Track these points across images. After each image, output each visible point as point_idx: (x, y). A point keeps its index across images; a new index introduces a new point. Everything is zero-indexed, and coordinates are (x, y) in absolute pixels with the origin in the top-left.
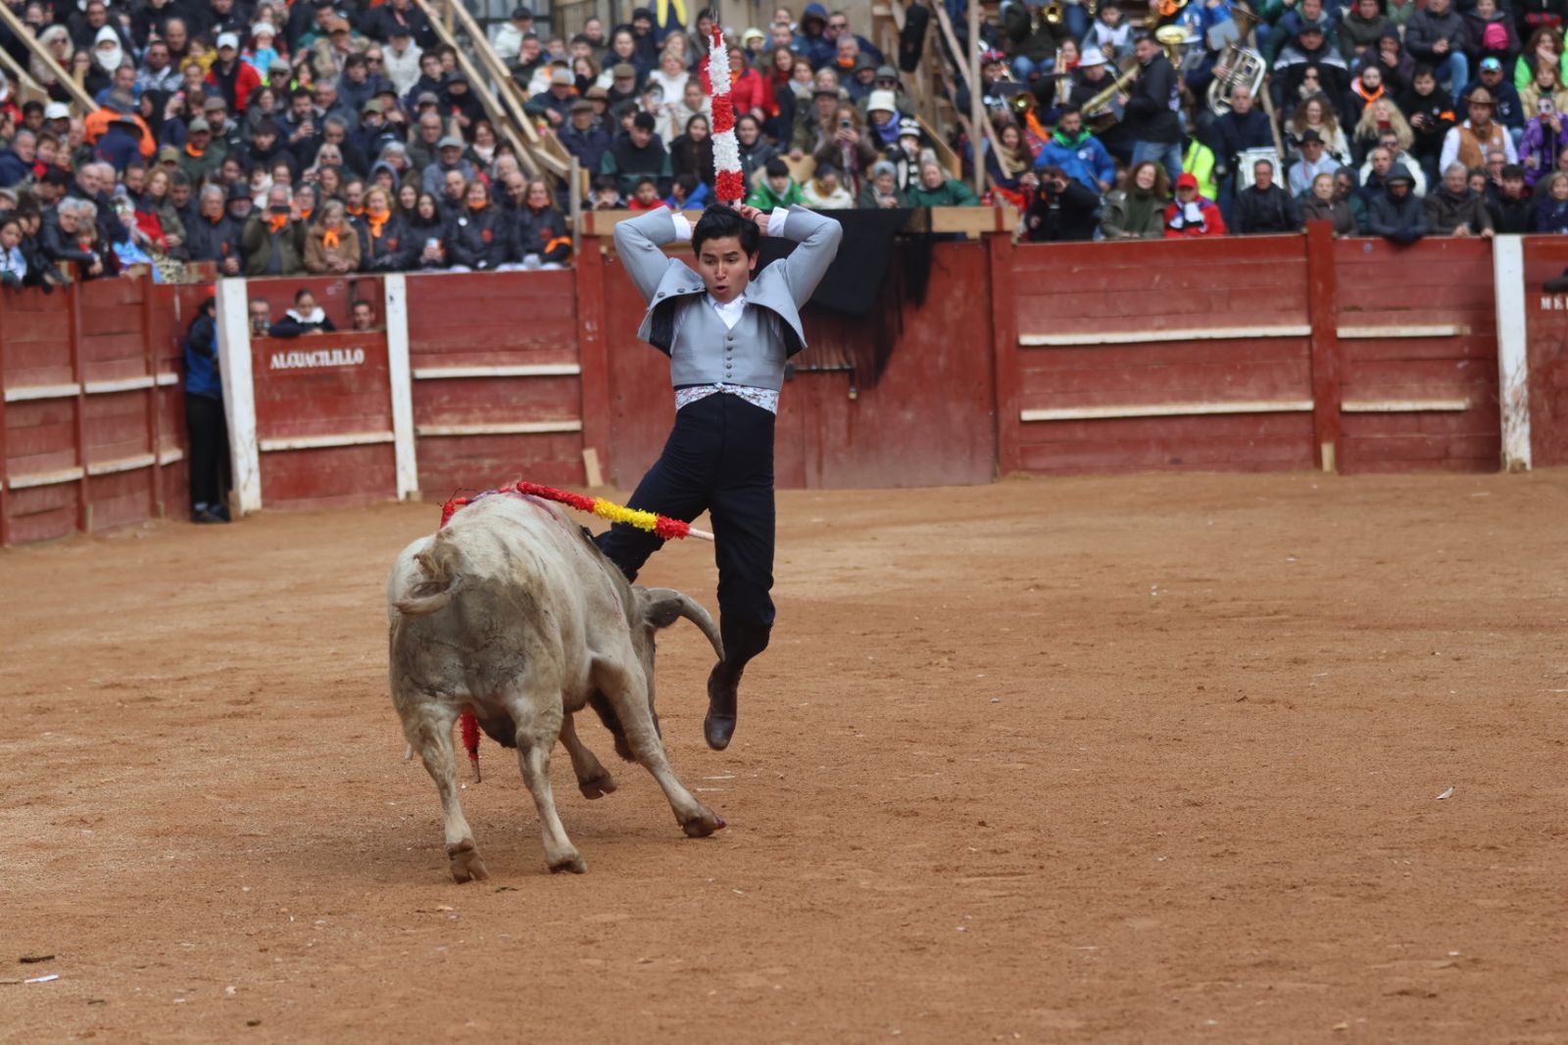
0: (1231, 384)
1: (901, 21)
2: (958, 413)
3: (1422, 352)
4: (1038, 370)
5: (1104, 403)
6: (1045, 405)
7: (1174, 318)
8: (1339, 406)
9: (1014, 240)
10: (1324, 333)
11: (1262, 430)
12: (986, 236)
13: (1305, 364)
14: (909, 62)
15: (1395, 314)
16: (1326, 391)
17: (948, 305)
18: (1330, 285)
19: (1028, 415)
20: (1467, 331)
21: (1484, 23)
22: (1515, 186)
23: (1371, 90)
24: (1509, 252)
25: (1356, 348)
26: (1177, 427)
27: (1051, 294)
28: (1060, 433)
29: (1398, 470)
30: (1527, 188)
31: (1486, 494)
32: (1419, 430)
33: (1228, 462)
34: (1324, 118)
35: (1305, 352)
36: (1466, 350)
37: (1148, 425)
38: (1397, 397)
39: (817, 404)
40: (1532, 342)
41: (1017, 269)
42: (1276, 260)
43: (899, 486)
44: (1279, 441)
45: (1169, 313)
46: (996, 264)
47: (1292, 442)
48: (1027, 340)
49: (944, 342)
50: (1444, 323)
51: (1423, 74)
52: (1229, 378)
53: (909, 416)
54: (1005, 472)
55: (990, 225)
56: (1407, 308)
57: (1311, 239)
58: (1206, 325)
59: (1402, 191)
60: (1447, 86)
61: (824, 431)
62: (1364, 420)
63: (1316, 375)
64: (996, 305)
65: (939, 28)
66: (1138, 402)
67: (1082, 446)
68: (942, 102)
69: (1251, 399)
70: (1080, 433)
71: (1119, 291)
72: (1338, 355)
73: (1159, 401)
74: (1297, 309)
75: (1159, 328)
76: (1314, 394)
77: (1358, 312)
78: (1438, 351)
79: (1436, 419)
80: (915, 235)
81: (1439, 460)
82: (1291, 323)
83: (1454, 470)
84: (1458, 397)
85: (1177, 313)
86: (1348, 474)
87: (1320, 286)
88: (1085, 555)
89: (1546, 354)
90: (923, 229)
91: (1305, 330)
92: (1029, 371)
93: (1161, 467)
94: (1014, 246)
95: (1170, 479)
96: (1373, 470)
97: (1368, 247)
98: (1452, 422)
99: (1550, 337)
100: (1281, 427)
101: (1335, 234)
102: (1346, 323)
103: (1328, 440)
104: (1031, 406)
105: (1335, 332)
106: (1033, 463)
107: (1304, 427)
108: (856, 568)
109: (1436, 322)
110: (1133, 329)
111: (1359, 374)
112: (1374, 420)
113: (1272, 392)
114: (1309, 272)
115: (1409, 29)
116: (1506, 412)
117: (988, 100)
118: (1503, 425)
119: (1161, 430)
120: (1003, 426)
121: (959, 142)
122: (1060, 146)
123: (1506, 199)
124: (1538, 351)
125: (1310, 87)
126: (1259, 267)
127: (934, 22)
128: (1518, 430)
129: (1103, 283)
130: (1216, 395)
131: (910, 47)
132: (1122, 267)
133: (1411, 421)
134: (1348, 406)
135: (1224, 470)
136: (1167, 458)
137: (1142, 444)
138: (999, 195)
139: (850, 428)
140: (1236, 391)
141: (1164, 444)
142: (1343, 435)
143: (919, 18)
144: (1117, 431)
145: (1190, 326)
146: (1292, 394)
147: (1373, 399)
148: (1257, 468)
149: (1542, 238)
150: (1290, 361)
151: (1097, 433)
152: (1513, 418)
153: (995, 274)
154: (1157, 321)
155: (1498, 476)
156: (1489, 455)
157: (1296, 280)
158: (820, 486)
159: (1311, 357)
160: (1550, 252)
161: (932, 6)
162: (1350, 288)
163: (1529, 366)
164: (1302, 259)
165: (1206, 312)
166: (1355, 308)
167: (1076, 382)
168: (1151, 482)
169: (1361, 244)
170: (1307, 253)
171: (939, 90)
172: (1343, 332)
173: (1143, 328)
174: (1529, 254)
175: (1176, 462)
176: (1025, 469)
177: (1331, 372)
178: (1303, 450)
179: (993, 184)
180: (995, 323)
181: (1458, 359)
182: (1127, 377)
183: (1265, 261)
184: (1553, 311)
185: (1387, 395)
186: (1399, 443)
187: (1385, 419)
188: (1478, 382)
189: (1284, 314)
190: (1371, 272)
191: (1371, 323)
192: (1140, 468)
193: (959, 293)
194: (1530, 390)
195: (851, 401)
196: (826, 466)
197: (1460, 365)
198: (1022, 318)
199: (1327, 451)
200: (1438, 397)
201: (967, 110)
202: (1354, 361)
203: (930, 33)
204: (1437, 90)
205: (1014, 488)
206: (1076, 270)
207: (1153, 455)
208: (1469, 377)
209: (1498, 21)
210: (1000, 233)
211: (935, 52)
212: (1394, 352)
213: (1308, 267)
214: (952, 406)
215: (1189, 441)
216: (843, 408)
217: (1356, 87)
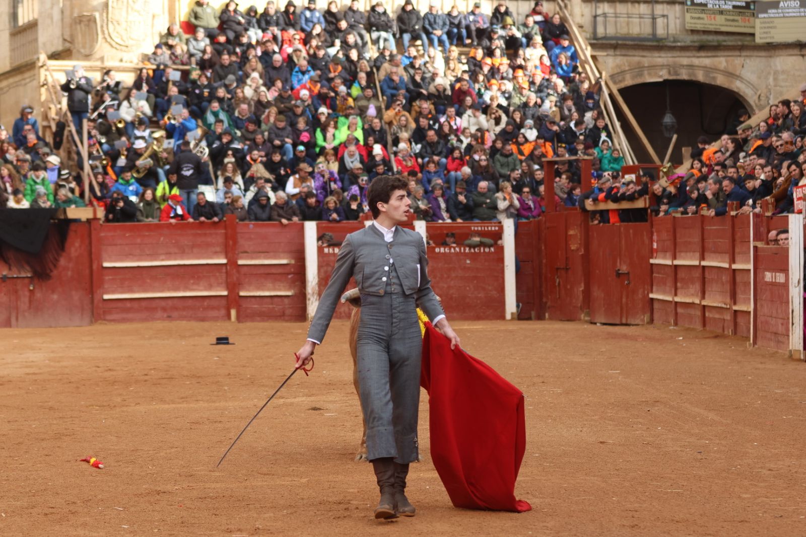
0: (193, 284)
1: (54, 128)
2: (77, 296)
3: (274, 271)
4: (110, 277)
5: (138, 292)
6: (113, 292)
7: (169, 255)
8: (238, 293)
9: (101, 222)
10: (232, 263)
11: (205, 304)
12: (89, 221)
13: (224, 276)
14: (57, 145)
15: (263, 255)
16: (233, 287)
17: (73, 250)
18: (235, 242)
19: (106, 297)
20: (293, 262)
21: (301, 132)
22: (312, 201)
23: (255, 161)
24: (311, 228)
25: (245, 268)
26: (170, 302)
27: (116, 245)
28: (120, 305)
29: (263, 321)
30: (318, 201)
31: (300, 331)
32: (272, 304)
33: (191, 317)
34: (234, 171)
35: (224, 270)
36: (292, 270)
37: (157, 301)
38: (263, 290)
39: (16, 292)
40: (320, 267)
41: (102, 234)
42: (213, 231)
43: (51, 327)
44: (213, 308)
45: (167, 254)
46: (93, 232)
47: (217, 308)
48: (106, 264)
49: (71, 265)
50: (283, 258)
51: (275, 153)
52: (192, 281)
53: (55, 297)
54: (96, 321)
55: (91, 216)
56: (267, 252)
57: (227, 223)
58: (182, 259)
59: (264, 202)
60: (285, 158)
61: (19, 303)
62: (249, 300)
63: (229, 280)
64: (93, 250)
65: (70, 131)
66: (153, 291)
67: (128, 310)
68: (71, 163)
69: (201, 290)
70: (128, 305)
71: (146, 244)
72: (238, 272)
73: (162, 291)
74: (221, 252)
75: (163, 260)
76: (228, 289)
77: (246, 253)
78: (280, 270)
79: (279, 299)
80: (60, 220)
81: (280, 316)
82: (218, 258)
83: (287, 321)
84: (289, 290)
85: (170, 253)
86: (242, 322)
87: (231, 242)
88: (130, 357)
89: (326, 272)
90: (62, 217)
91: (224, 261)
92: (107, 278)
93: (162, 319)
94: (101, 225)
95: (167, 324)
96: (253, 321)
97: (251, 226)
98: (286, 301)
99: (328, 265)
100: (214, 303)
101: (237, 220)
102: (242, 258)
103: (233, 308)
104: (108, 293)
105: (237, 262)
106: (108, 317)
107: (224, 302)
108: (32, 362)
109: (280, 258)
110: (152, 260)
111: (247, 280)
112: (253, 300)
113: (210, 288)
114: (226, 237)
115: (269, 134)
116: (308, 296)
117: (91, 162)
118: (308, 302)
119: (163, 303)
120: (96, 301)
121: (79, 179)
122: (122, 184)
123: (309, 206)
124: (322, 270)
125: (230, 160)
126: (205, 234)
127: (67, 129)
128: (314, 304)
129: (139, 241)
130: (187, 289)
131: (58, 139)
132: (147, 234)
133: (269, 300)
134: (242, 294)
135: (189, 321)
136: (165, 315)
137: (154, 309)
138: (95, 203)
139: (30, 302)
140: (195, 287)
141: (164, 309)
142: (240, 306)
143: (61, 126)
144: (144, 304)
145: (175, 259)
146: (219, 288)
147: (253, 290)
148: (203, 319)
149: (324, 223)
150: (218, 274)
151: (136, 305)
152: (312, 299)
153: (93, 236)
154: (163, 257)
155: (304, 324)
156: (302, 315)
157: (220, 239)
158: (17, 326)
159: (227, 273)
160: (327, 228)
161: (67, 121)
162: (243, 243)
163: (319, 277)
164: (223, 231)
165: (183, 253)
166: (246, 252)
167: (127, 283)
168: (159, 325)
169: (248, 224)
170: (225, 228)
171: (69, 157)
172: (240, 262)
173: (155, 260)
174: (319, 228)
175: (169, 317)
176: (105, 320)
177: (235, 279)
178: (223, 312)
179: (93, 199)
180: (92, 257)
181: (289, 274)
182: (148, 281)
183: (208, 232)
184: (329, 254)
185: (258, 289)
186: (264, 309)
187: (258, 299)
188: (297, 283)
189: (215, 254)
190: (252, 236)
191: (252, 258)
192: (153, 319)
193: (77, 244)
194: (319, 287)
195: (30, 290)
196: (20, 318)
197: (290, 276)
198: (104, 255)
199: (233, 313)
200: (280, 290)
201: (81, 167)
202: (245, 274)
203: (66, 133)
204: (282, 159)
205: (99, 327)
206: (127, 235)
207: (159, 314)
208: (293, 282)
209: (306, 131)
210: (95, 219)
211: (68, 142)
212: (262, 271)
213: (226, 234)
214: (74, 293)
215: (175, 308)
216: (27, 294)
217: (248, 158)
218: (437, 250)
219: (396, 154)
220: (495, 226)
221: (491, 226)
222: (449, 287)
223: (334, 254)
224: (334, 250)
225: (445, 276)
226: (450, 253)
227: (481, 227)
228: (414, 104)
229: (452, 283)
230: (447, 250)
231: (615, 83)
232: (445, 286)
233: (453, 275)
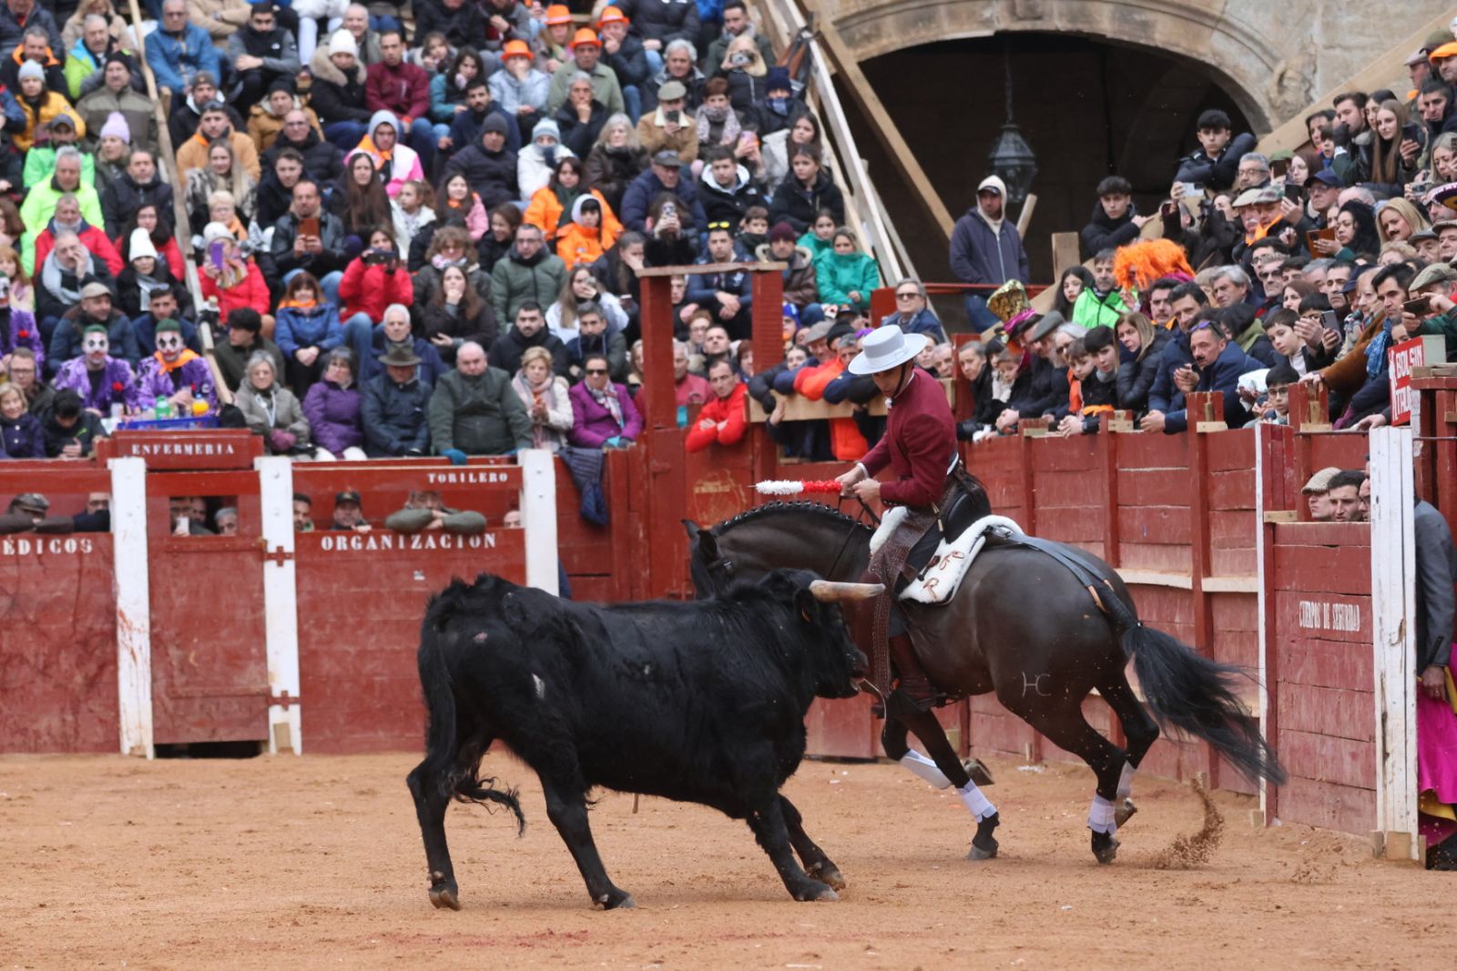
218: (326, 543)
219: (198, 256)
220: (498, 472)
221: (488, 471)
222: (362, 654)
223: (17, 558)
224: (16, 546)
225: (351, 620)
226: (364, 551)
227: (457, 472)
228: (255, 110)
229: (371, 643)
230: (356, 544)
231: (851, 43)
232: (352, 650)
233: (375, 617)
